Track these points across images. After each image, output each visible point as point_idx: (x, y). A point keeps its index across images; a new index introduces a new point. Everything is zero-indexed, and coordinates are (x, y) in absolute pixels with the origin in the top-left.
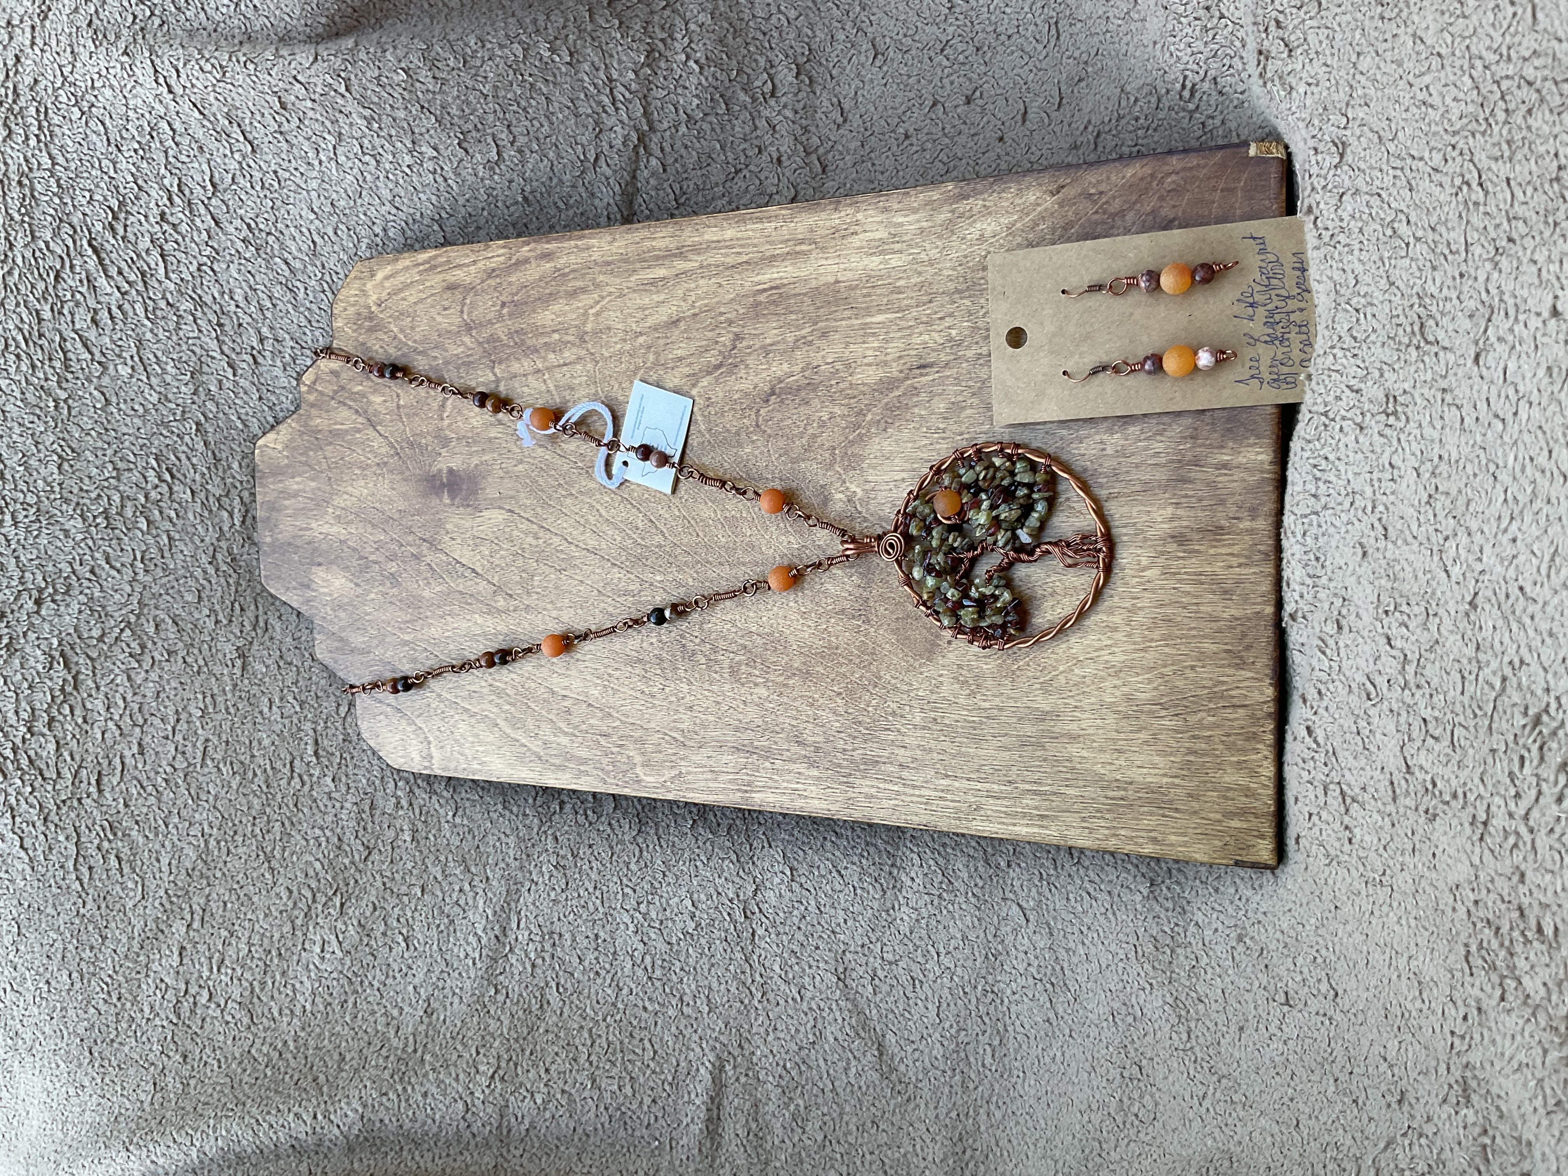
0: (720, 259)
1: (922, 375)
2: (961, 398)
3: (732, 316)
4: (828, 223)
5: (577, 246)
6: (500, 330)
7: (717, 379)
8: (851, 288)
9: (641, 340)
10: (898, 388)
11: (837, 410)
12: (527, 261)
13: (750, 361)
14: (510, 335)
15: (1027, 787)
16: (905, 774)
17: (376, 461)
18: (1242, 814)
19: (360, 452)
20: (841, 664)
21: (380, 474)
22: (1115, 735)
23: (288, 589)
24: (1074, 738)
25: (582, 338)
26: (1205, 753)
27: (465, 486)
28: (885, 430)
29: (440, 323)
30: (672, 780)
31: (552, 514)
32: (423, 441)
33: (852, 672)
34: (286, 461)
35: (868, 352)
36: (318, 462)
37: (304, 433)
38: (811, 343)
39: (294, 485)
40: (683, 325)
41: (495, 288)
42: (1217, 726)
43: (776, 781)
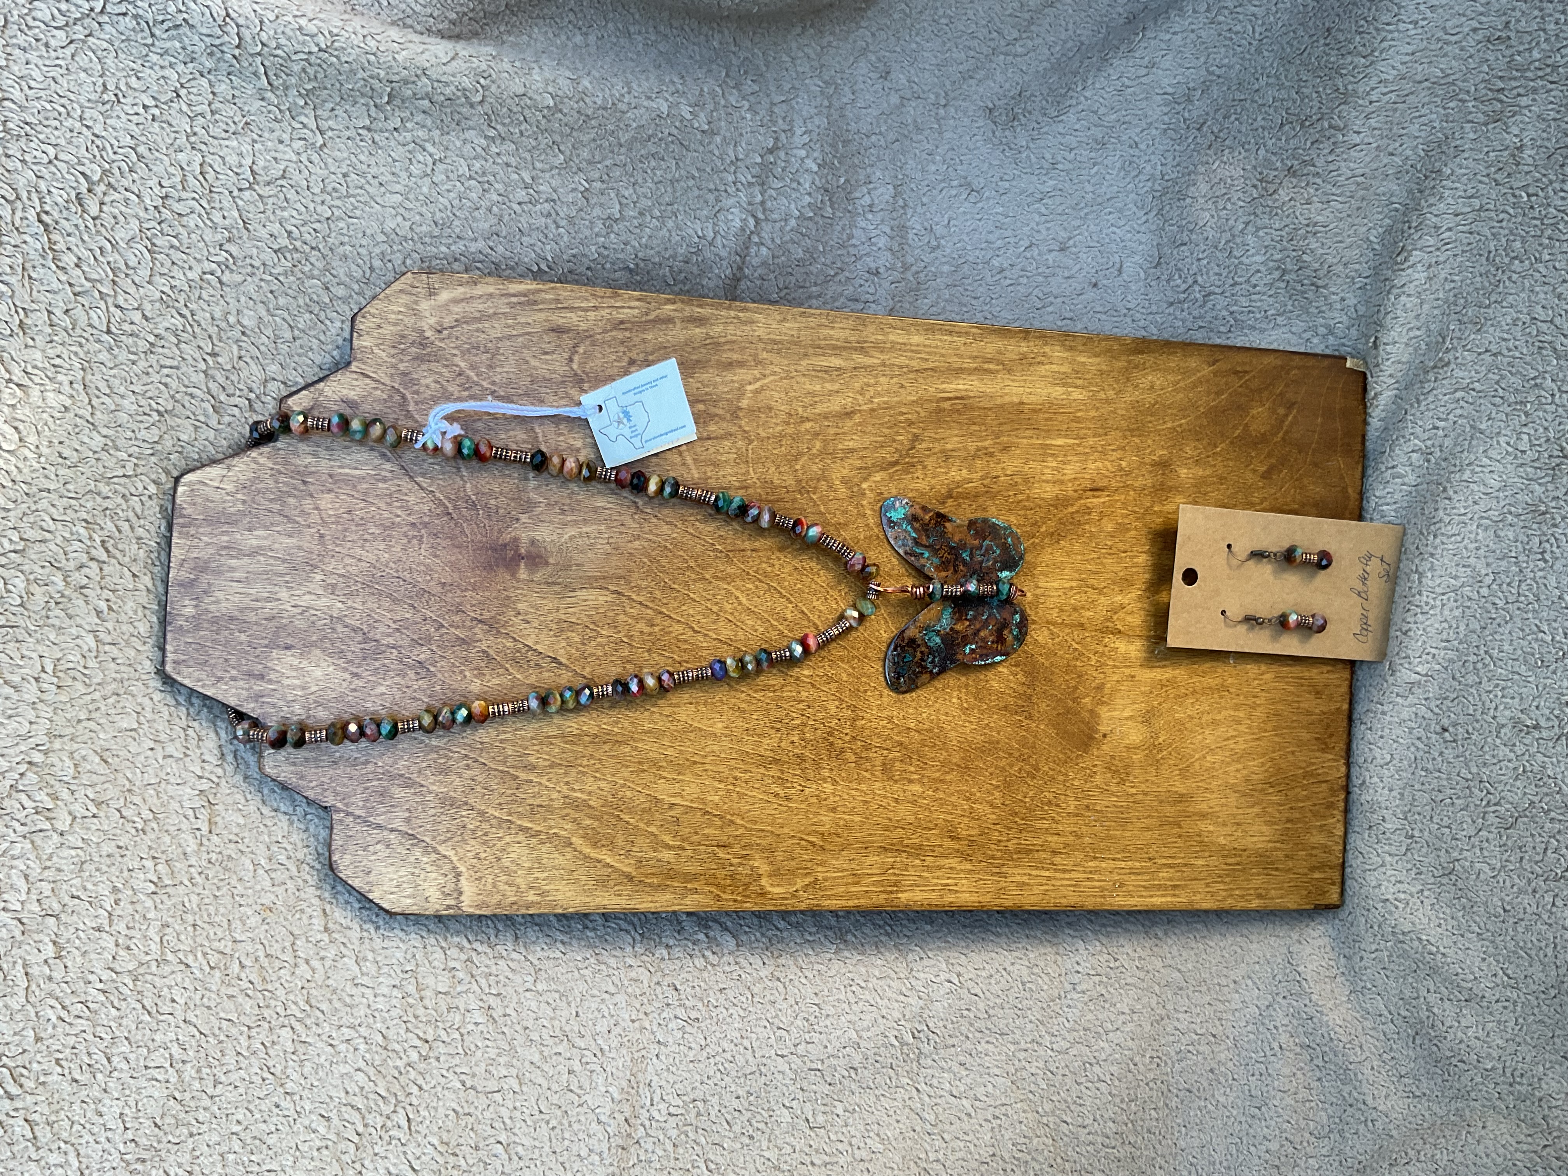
0: (903, 361)
2: (1127, 521)
3: (912, 417)
4: (1017, 349)
5: (738, 318)
7: (891, 476)
8: (1034, 411)
9: (808, 425)
10: (1072, 505)
12: (670, 320)
13: (930, 462)
15: (1164, 861)
16: (1057, 860)
17: (411, 519)
18: (1321, 867)
19: (383, 506)
20: (1001, 758)
21: (414, 537)
22: (1235, 811)
23: (220, 679)
24: (1203, 816)
25: (735, 414)
26: (1299, 820)
27: (551, 561)
28: (1058, 542)
29: (535, 368)
30: (805, 888)
31: (675, 598)
32: (493, 502)
33: (1011, 766)
34: (240, 506)
35: (1046, 471)
36: (303, 513)
37: (280, 473)
38: (991, 455)
39: (251, 540)
40: (857, 418)
41: (622, 343)
42: (1308, 798)
43: (926, 879)
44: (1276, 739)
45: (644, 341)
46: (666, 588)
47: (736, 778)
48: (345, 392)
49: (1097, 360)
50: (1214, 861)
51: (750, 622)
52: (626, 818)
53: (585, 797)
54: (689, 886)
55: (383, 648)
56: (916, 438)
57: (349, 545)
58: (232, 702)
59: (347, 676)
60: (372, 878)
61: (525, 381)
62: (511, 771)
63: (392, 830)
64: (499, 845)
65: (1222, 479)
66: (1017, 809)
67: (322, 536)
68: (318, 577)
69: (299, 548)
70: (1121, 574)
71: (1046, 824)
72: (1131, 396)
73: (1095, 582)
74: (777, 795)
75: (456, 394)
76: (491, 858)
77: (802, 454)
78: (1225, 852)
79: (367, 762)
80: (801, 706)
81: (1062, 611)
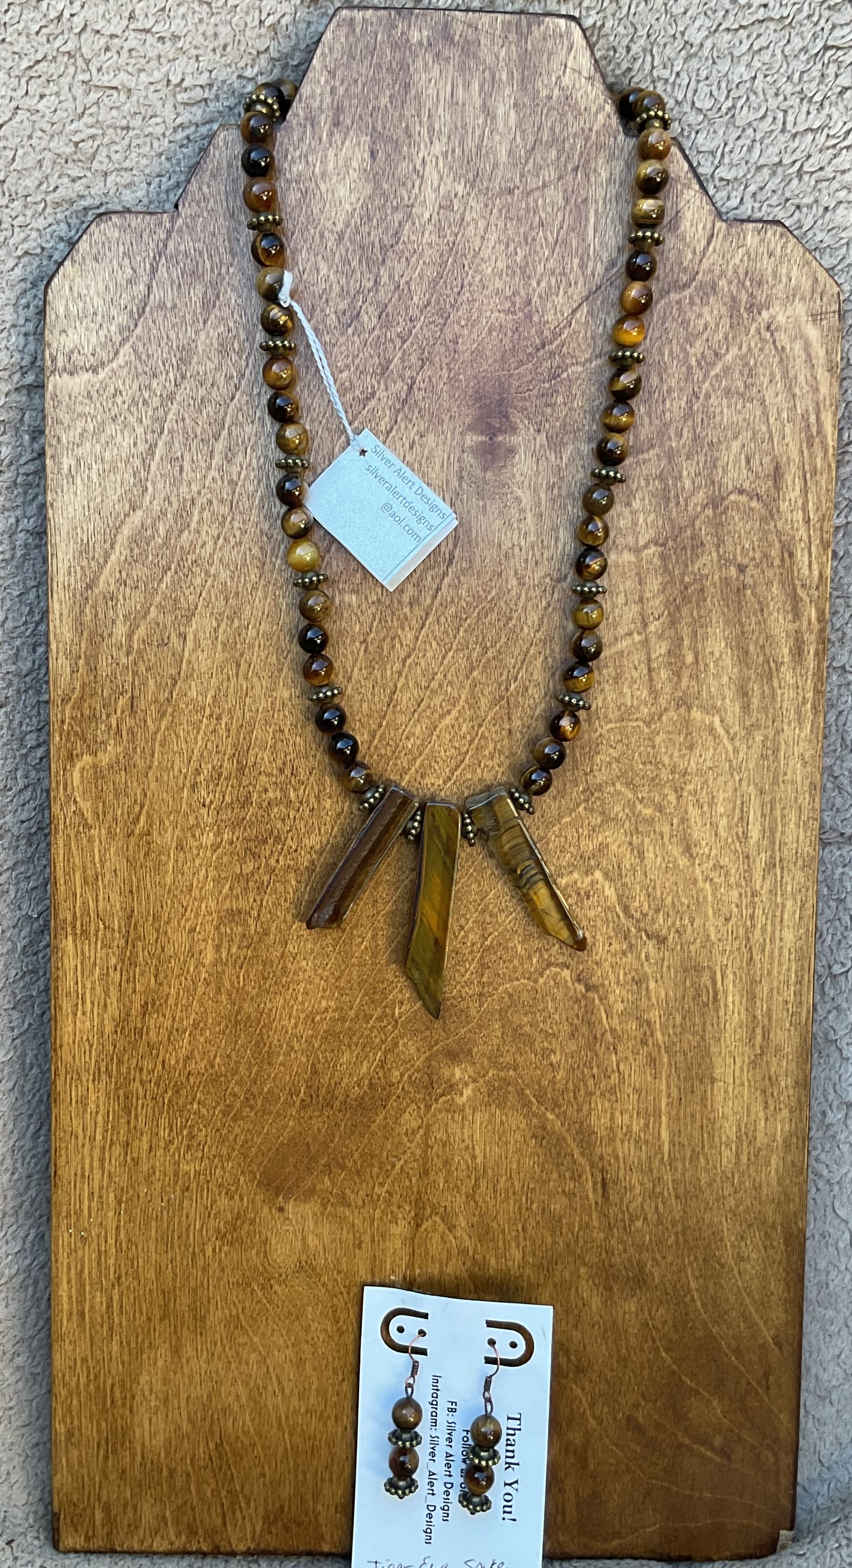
0: (760, 920)
1: (595, 1183)
2: (564, 1231)
3: (689, 935)
4: (782, 1072)
5: (805, 701)
6: (707, 561)
8: (704, 1099)
9: (672, 798)
10: (582, 1154)
11: (561, 1075)
12: (797, 615)
13: (630, 960)
14: (700, 578)
15: (116, 1298)
16: (117, 1150)
17: (535, 299)
18: (109, 1520)
19: (550, 265)
20: (249, 1069)
21: (513, 304)
22: (183, 1396)
23: (332, 74)
24: (176, 1351)
25: (683, 702)
26: (172, 1487)
27: (489, 475)
28: (534, 1136)
29: (728, 448)
30: (79, 813)
31: (446, 632)
32: (560, 400)
33: (240, 1083)
34: (544, 93)
35: (626, 1117)
36: (538, 169)
37: (587, 139)
38: (644, 1043)
39: (503, 108)
40: (683, 862)
41: (766, 556)
42: (202, 1499)
43: (92, 973)
44: (281, 1450)
45: (769, 584)
46: (458, 620)
47: (219, 718)
48: (689, 215)
49: (774, 1182)
50: (117, 1368)
51: (418, 730)
52: (167, 579)
53: (193, 525)
54: (81, 662)
55: (375, 270)
56: (661, 940)
57: (501, 224)
58: (306, 90)
59: (340, 227)
60: (90, 264)
61: (712, 435)
62: (225, 433)
63: (149, 288)
64: (132, 419)
65: (624, 1361)
66: (183, 1092)
67: (510, 192)
68: (460, 188)
69: (496, 165)
70: (494, 1225)
71: (164, 1133)
72: (728, 1229)
73: (483, 1189)
74: (198, 772)
75: (692, 351)
76: (115, 411)
77: (635, 793)
78: (128, 1383)
79: (233, 254)
80: (313, 800)
81: (444, 1145)
